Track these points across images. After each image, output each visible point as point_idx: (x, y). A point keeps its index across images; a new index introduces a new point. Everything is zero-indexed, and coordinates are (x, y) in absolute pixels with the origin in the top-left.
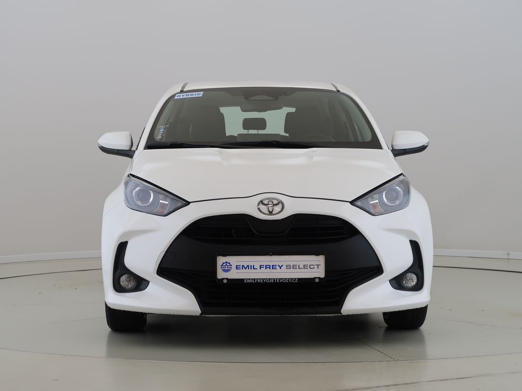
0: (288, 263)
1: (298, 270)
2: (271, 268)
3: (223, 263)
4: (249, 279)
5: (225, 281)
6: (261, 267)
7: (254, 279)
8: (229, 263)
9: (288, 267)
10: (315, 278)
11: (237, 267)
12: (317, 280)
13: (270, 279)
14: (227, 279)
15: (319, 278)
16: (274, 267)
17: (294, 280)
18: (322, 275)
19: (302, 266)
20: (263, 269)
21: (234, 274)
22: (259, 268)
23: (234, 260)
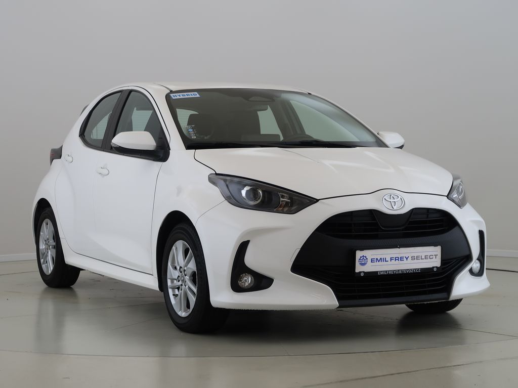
0: (413, 255)
1: (421, 261)
2: (400, 259)
3: (361, 257)
4: (382, 271)
5: (362, 275)
6: (391, 259)
7: (386, 271)
8: (366, 257)
9: (413, 258)
10: (433, 267)
11: (372, 261)
12: (435, 269)
13: (398, 270)
14: (364, 272)
15: (436, 267)
16: (402, 259)
17: (418, 270)
18: (439, 265)
19: (423, 257)
20: (393, 261)
21: (370, 268)
22: (389, 260)
23: (370, 254)
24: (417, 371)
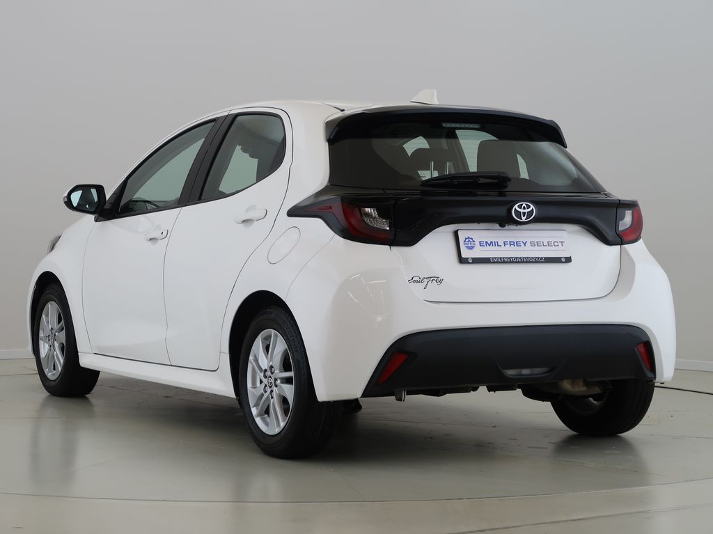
24: (519, 526)
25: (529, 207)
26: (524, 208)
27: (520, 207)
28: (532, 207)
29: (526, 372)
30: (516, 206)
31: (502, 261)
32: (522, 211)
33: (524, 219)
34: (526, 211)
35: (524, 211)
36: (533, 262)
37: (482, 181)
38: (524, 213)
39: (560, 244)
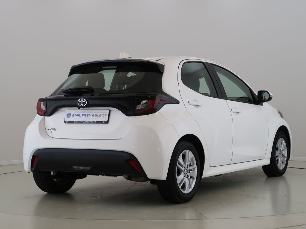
25: (84, 100)
26: (82, 101)
27: (80, 100)
28: (85, 100)
29: (82, 168)
30: (79, 100)
31: (79, 122)
32: (81, 102)
33: (82, 105)
34: (83, 102)
35: (82, 102)
36: (90, 123)
37: (83, 90)
38: (82, 103)
39: (104, 116)
